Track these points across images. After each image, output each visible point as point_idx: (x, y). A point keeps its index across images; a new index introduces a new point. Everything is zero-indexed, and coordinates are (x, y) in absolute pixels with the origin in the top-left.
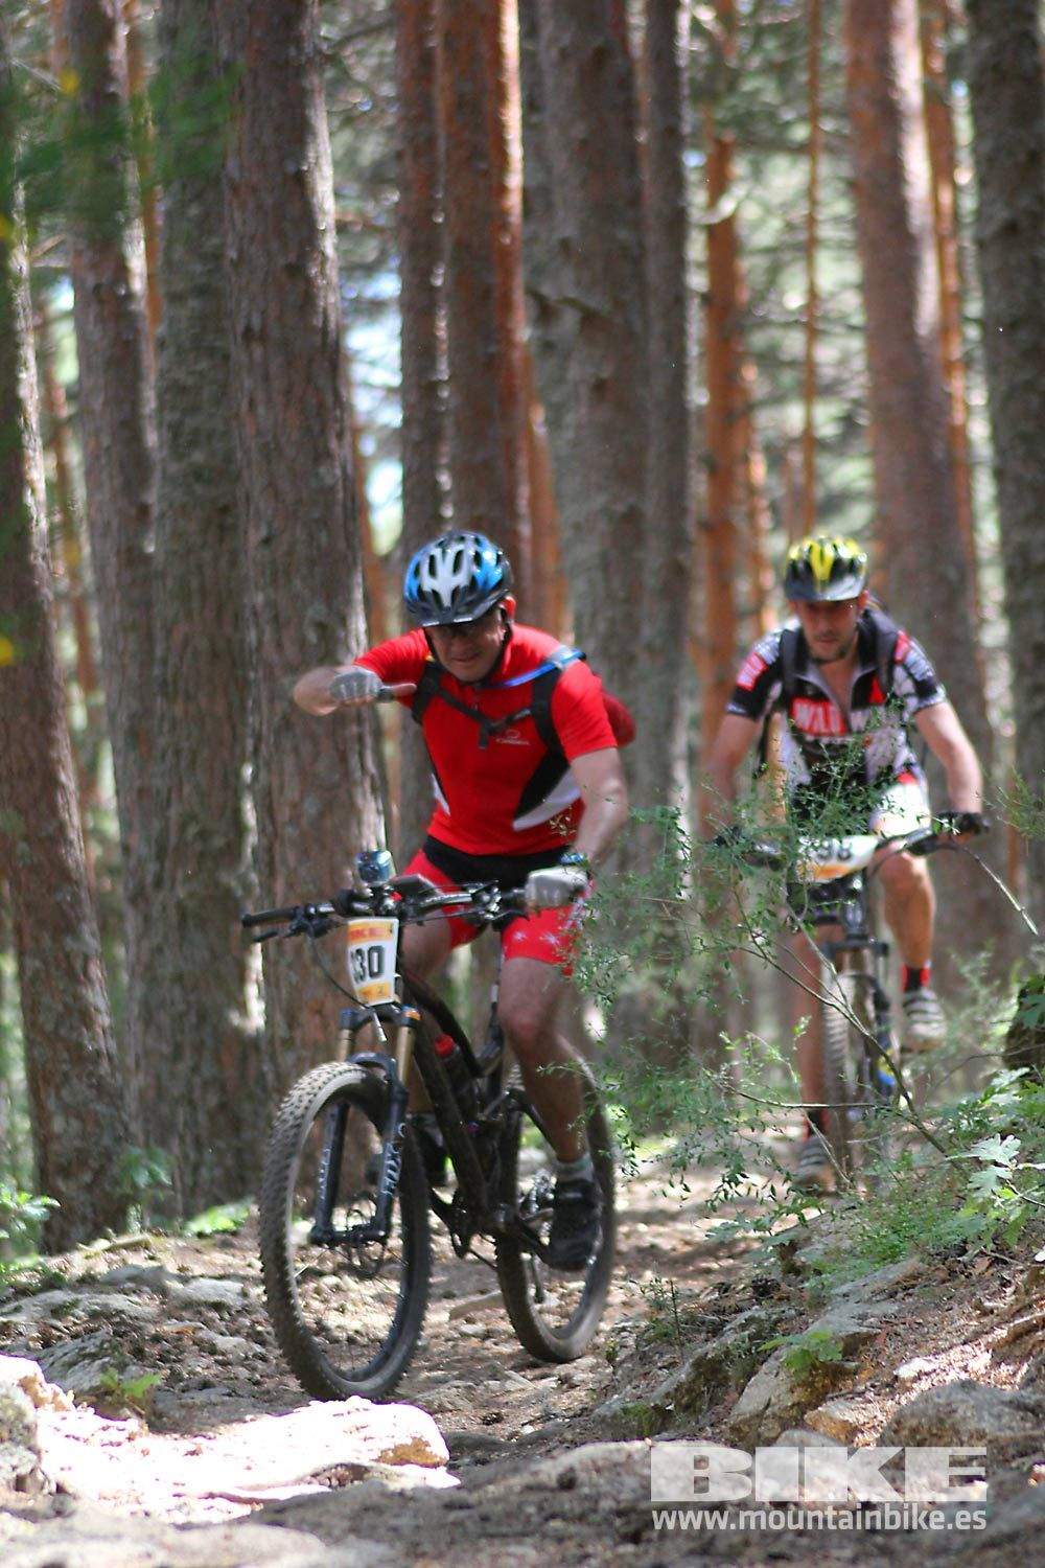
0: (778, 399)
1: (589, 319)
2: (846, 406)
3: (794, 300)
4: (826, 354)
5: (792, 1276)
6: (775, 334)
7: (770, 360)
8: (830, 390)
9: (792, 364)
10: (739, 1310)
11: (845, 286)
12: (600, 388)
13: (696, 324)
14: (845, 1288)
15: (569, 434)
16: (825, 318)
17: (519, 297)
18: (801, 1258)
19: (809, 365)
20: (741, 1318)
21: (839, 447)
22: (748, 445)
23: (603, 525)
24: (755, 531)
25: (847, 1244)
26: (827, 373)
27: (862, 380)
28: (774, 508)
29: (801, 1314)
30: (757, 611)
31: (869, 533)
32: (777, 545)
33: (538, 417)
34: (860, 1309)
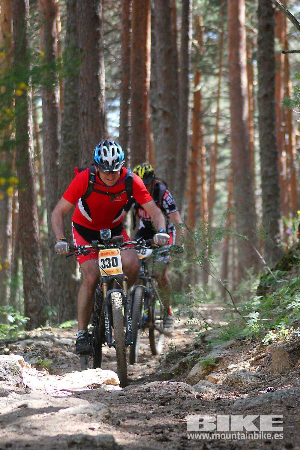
0: (209, 134)
1: (165, 113)
2: (225, 136)
3: (214, 110)
4: (221, 124)
5: (204, 343)
6: (209, 118)
7: (207, 125)
8: (222, 132)
9: (213, 126)
10: (191, 351)
11: (226, 108)
12: (167, 130)
13: (190, 115)
14: (216, 347)
15: (159, 140)
16: (221, 115)
17: (148, 107)
18: (206, 339)
19: (217, 126)
20: (191, 353)
21: (223, 146)
22: (201, 144)
23: (166, 162)
24: (203, 165)
25: (217, 336)
26: (221, 128)
27: (229, 130)
28: (207, 160)
29: (205, 352)
30: (202, 184)
31: (229, 167)
32: (207, 169)
33: (152, 136)
34: (220, 352)
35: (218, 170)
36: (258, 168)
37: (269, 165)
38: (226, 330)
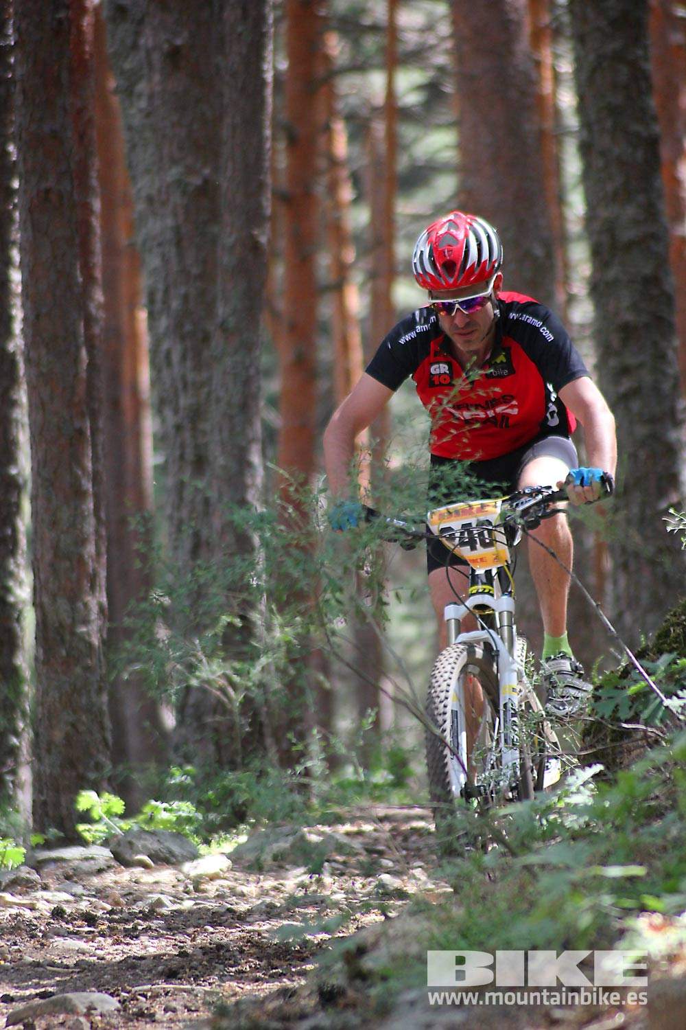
0: (359, 67)
2: (431, 74)
4: (409, 19)
7: (353, 25)
8: (414, 57)
9: (374, 29)
10: (303, 1017)
12: (173, 55)
15: (143, 104)
18: (368, 963)
19: (391, 30)
21: (421, 117)
23: (177, 199)
26: (411, 39)
27: (448, 46)
28: (356, 179)
29: (367, 1022)
30: (338, 287)
32: (359, 218)
33: (112, 84)
35: (400, 222)
36: (576, 205)
37: (622, 196)
38: (449, 920)
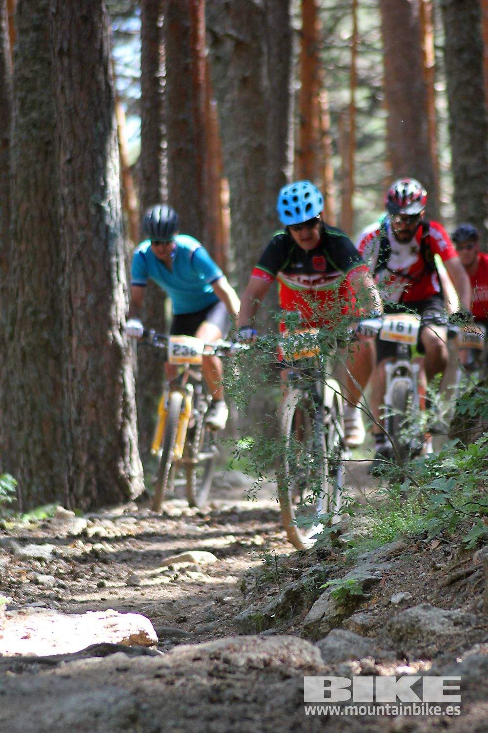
0: (337, 86)
1: (239, 45)
2: (373, 91)
3: (346, 34)
4: (362, 63)
5: (337, 548)
6: (337, 52)
9: (344, 68)
11: (373, 28)
12: (244, 81)
14: (364, 556)
15: (228, 105)
16: (362, 45)
17: (203, 34)
18: (342, 539)
20: (310, 570)
22: (320, 111)
23: (245, 153)
24: (324, 156)
25: (366, 532)
26: (362, 74)
27: (381, 77)
28: (334, 144)
29: (341, 568)
31: (383, 158)
32: (336, 163)
34: (372, 567)
35: (357, 165)
36: (445, 158)
37: (469, 153)
